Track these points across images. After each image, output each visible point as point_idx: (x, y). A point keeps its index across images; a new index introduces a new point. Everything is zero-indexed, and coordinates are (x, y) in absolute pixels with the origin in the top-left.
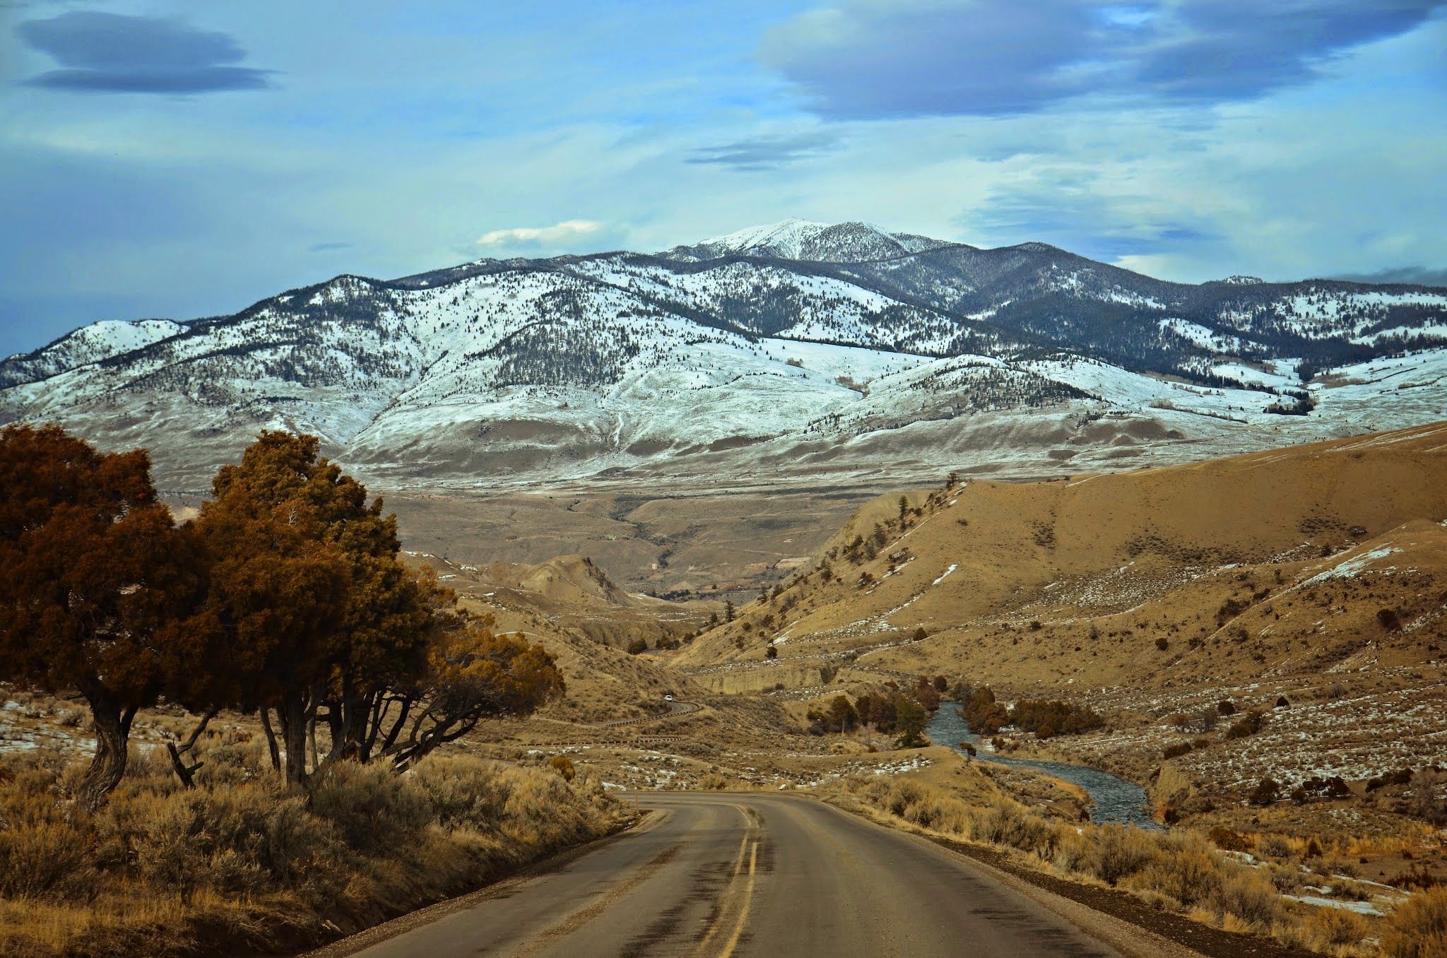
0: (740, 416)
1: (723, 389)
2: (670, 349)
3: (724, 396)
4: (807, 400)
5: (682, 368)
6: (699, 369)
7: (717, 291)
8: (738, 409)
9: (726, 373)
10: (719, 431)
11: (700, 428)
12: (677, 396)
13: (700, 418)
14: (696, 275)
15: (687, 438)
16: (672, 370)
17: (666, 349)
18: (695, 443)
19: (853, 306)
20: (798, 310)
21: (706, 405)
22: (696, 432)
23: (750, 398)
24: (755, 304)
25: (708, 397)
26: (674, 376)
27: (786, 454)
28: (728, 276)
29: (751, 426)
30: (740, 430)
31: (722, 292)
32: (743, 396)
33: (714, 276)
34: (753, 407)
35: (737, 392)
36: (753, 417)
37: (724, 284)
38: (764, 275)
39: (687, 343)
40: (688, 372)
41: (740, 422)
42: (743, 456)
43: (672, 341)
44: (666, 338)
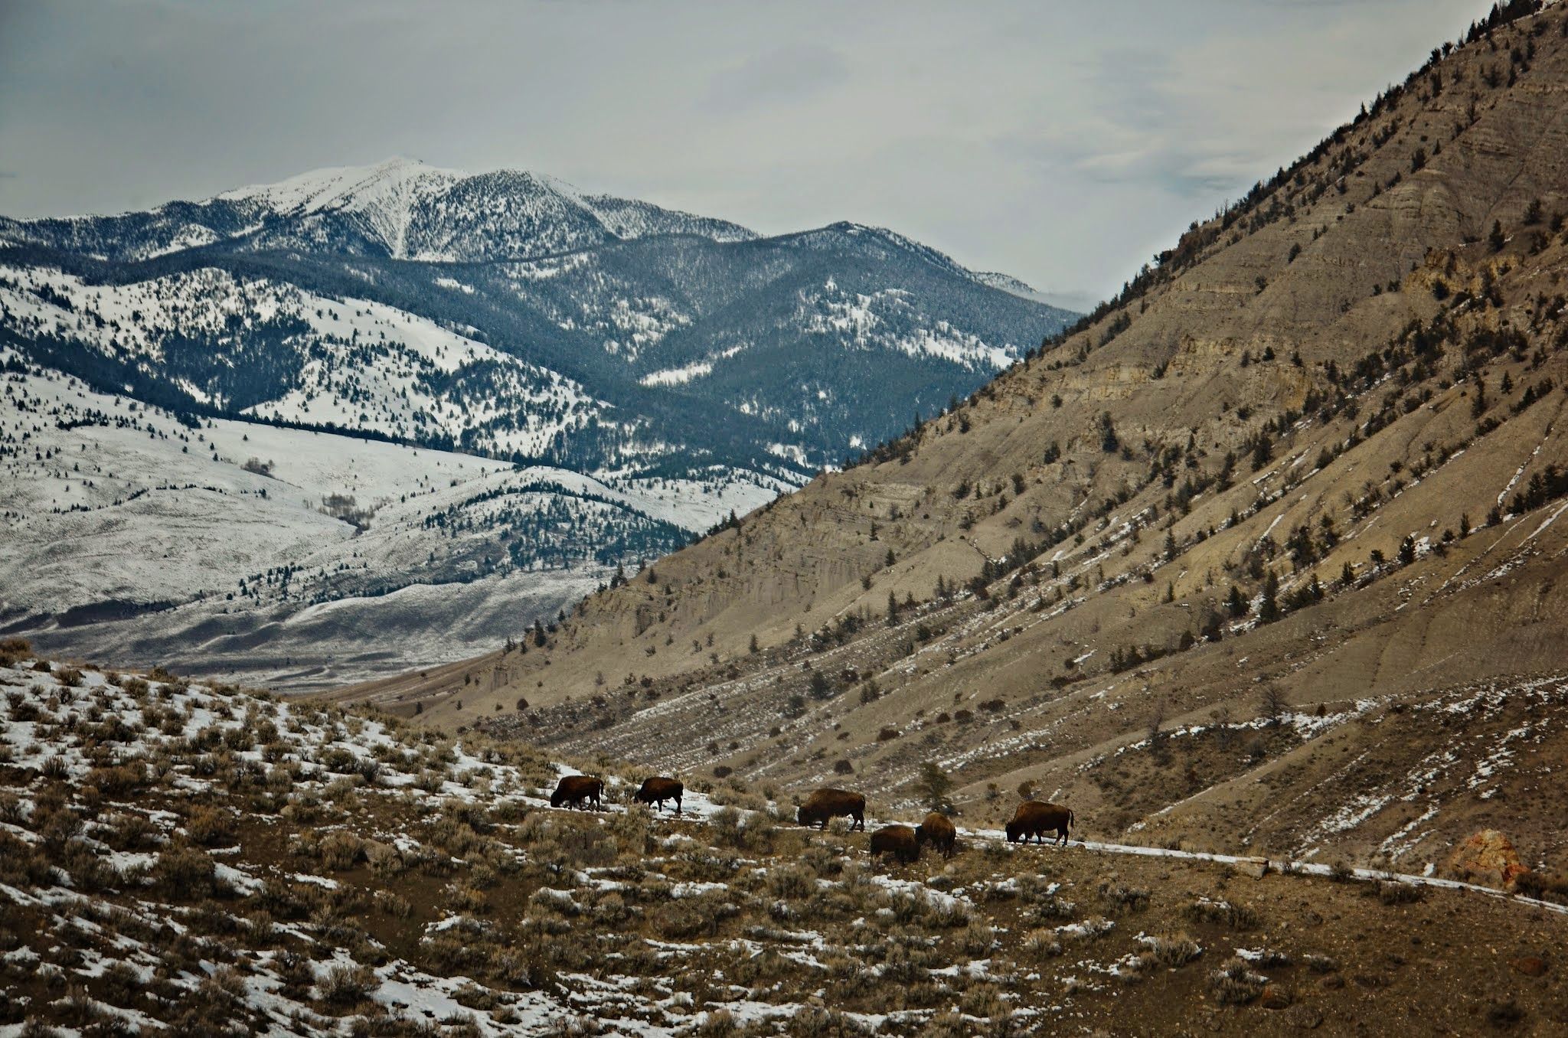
0: (131, 564)
1: (109, 514)
2: (27, 436)
3: (108, 526)
4: (253, 538)
5: (42, 472)
6: (73, 475)
7: (158, 323)
8: (128, 551)
9: (121, 484)
10: (83, 590)
11: (52, 583)
12: (23, 523)
13: (54, 565)
14: (123, 289)
15: (24, 602)
16: (22, 475)
17: (18, 435)
18: (37, 611)
19: (405, 359)
20: (299, 364)
21: (70, 541)
22: (42, 592)
23: (153, 532)
24: (226, 349)
25: (79, 527)
26: (24, 487)
27: (183, 636)
28: (183, 294)
29: (141, 583)
30: (121, 589)
31: (169, 325)
32: (141, 528)
33: (158, 293)
34: (155, 547)
35: (133, 520)
36: (150, 568)
37: (175, 308)
38: (250, 296)
39: (61, 426)
40: (52, 480)
41: (125, 574)
42: (103, 639)
43: (31, 420)
44: (24, 414)
